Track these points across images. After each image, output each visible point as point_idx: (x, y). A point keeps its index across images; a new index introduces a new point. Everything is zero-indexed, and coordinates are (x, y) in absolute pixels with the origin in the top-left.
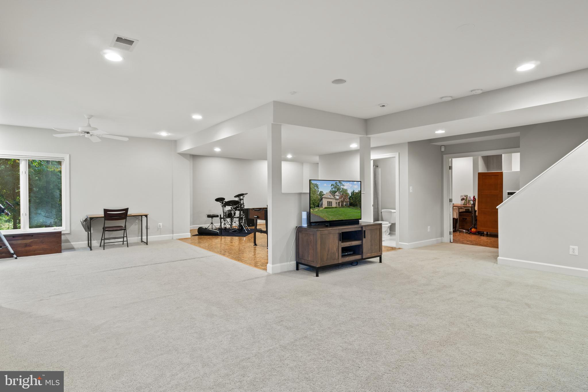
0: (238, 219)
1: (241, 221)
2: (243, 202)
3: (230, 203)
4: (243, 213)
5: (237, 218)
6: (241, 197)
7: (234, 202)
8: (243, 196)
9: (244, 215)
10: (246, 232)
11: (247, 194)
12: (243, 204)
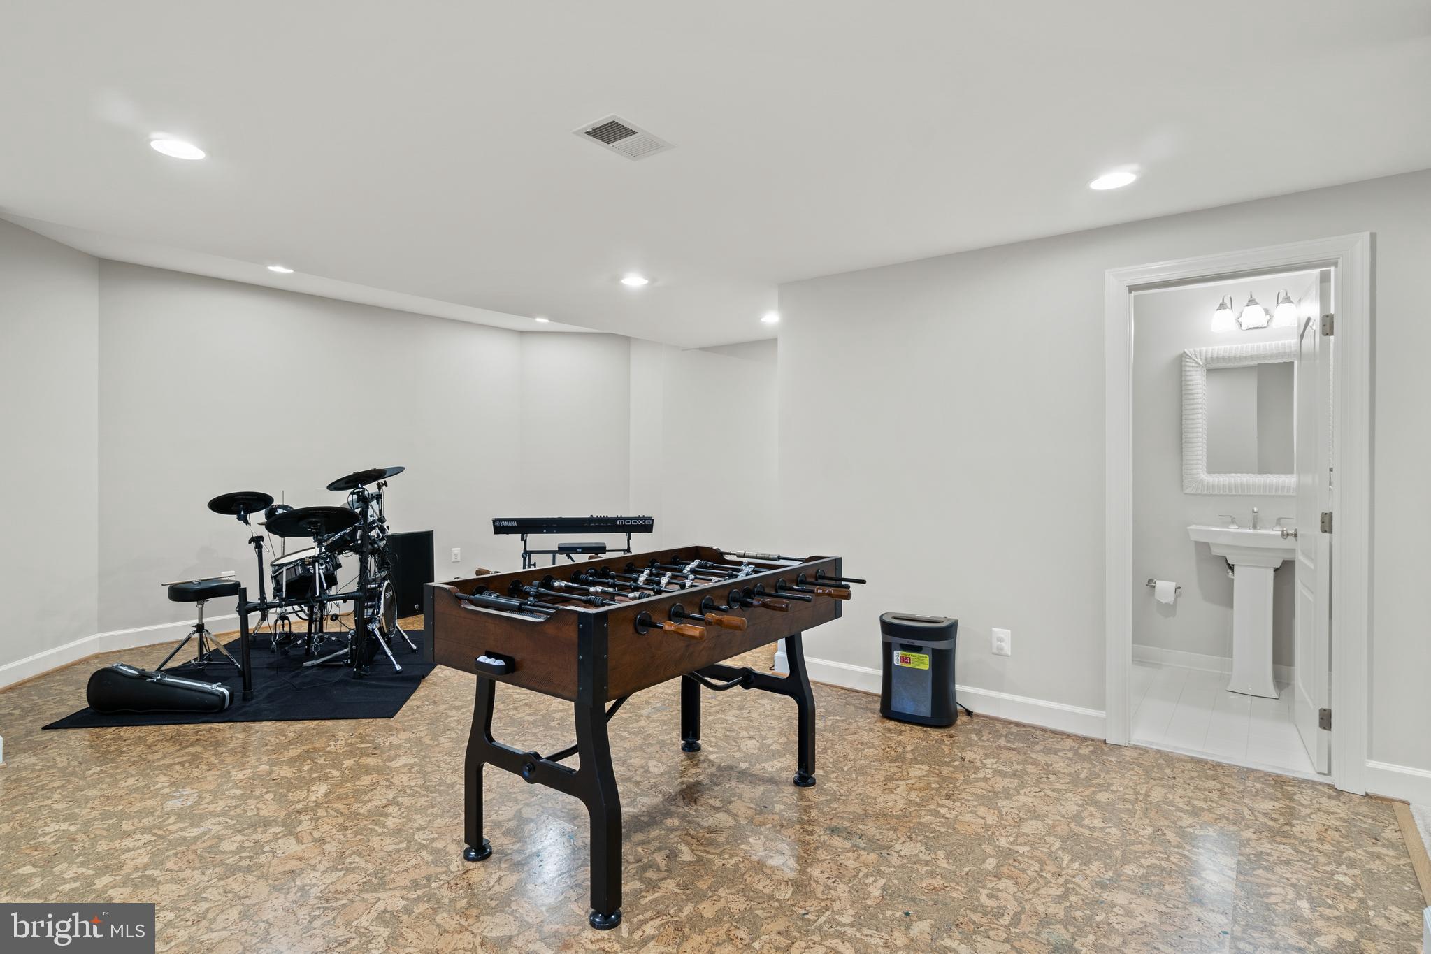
0: (351, 603)
1: (368, 612)
2: (381, 512)
3: (303, 524)
4: (381, 565)
5: (345, 599)
6: (371, 488)
7: (327, 516)
8: (382, 481)
9: (384, 579)
10: (398, 667)
11: (399, 470)
12: (382, 520)
